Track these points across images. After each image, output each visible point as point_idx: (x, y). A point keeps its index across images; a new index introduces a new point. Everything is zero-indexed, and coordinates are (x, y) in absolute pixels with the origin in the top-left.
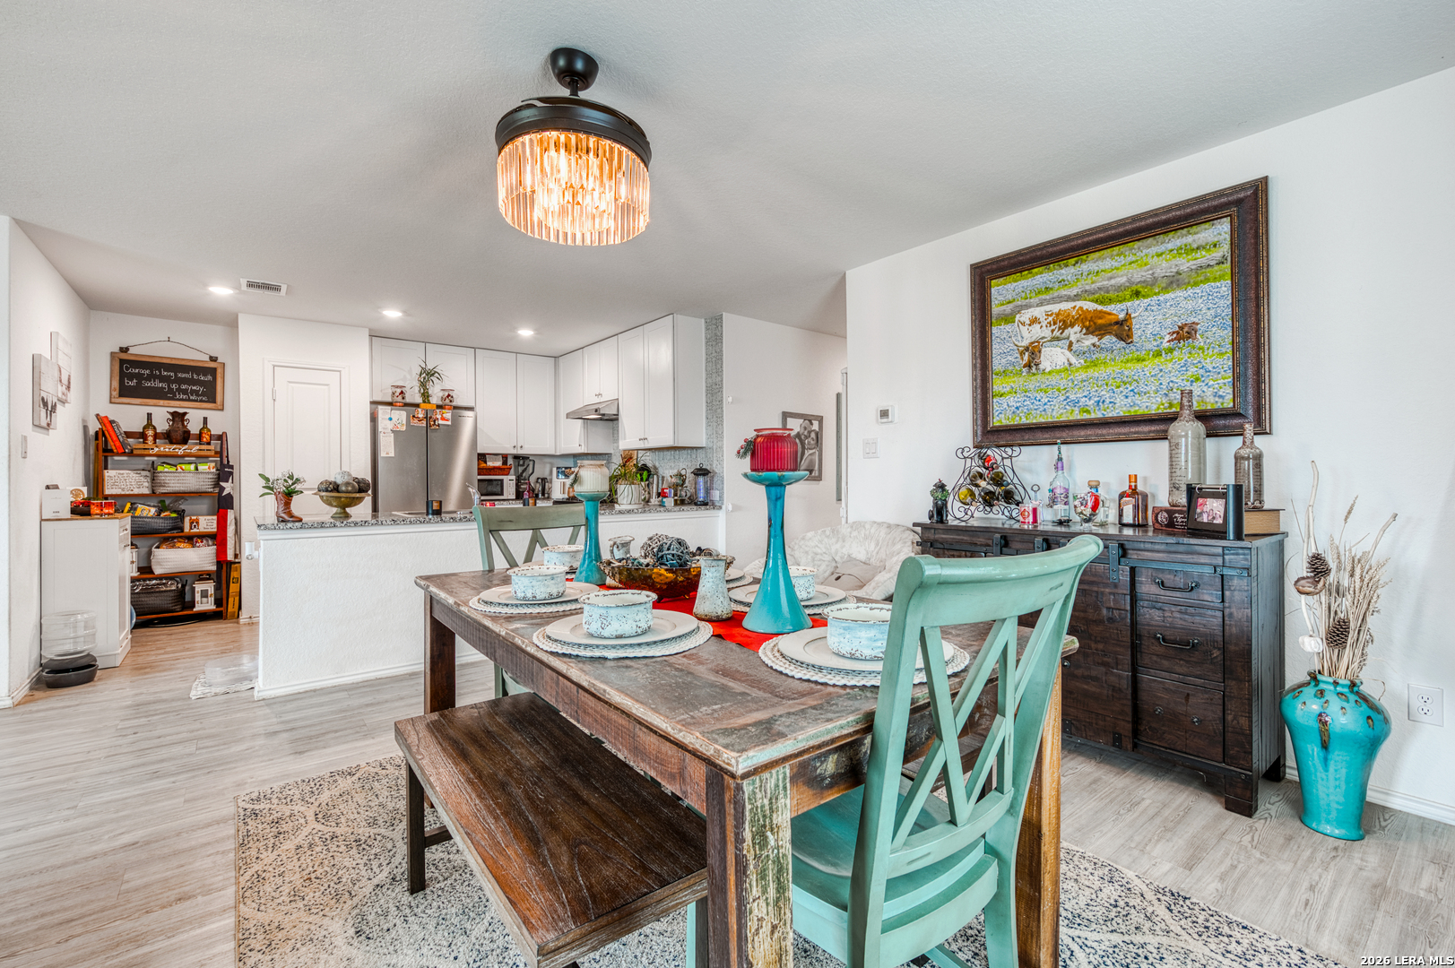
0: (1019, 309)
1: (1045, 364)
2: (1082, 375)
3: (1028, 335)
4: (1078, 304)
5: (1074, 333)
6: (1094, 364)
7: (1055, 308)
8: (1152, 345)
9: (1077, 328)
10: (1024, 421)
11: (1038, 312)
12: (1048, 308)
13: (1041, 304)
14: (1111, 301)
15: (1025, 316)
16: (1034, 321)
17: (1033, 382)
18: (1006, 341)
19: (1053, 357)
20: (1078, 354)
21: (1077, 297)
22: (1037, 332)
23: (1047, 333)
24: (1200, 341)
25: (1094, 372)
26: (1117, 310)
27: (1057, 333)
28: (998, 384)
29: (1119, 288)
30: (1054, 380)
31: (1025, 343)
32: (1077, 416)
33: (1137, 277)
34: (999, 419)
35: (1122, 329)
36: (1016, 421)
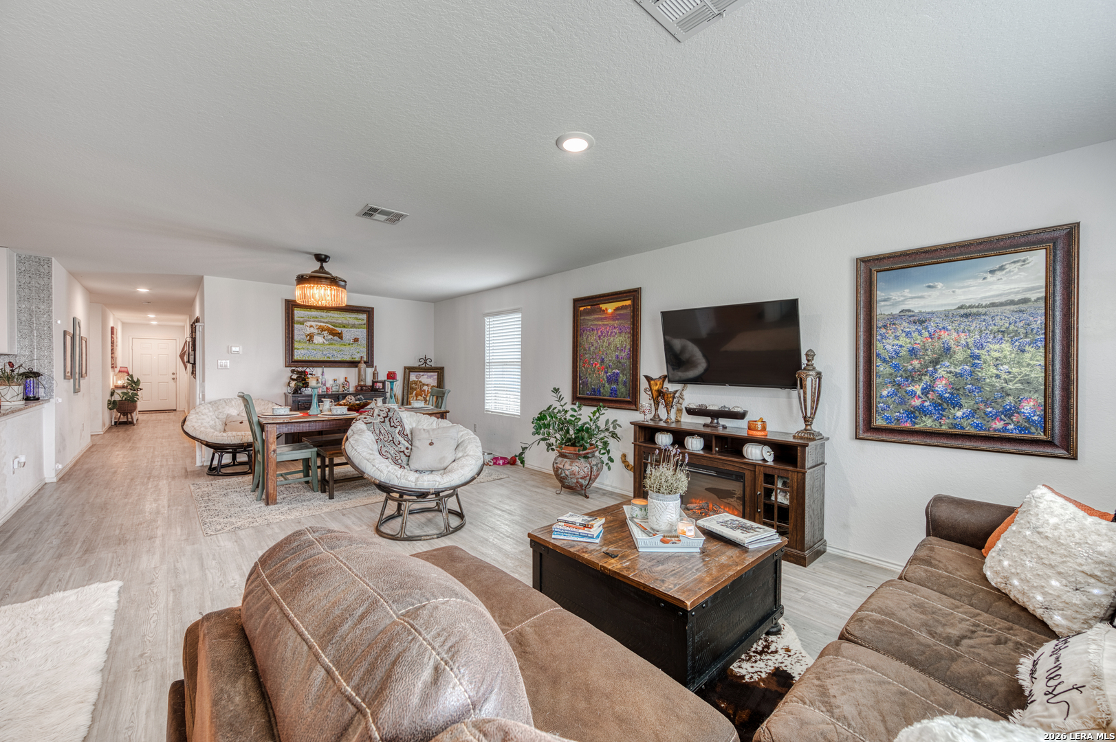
0: (306, 321)
1: (315, 341)
2: (328, 347)
3: (309, 331)
4: (327, 325)
5: (325, 333)
6: (332, 344)
7: (320, 324)
8: (348, 342)
9: (326, 332)
10: (307, 359)
11: (313, 324)
12: (317, 323)
13: (314, 321)
14: (337, 327)
15: (309, 324)
16: (311, 326)
17: (311, 347)
18: (300, 332)
19: (318, 339)
20: (326, 340)
21: (326, 323)
22: (312, 330)
23: (316, 331)
24: (359, 343)
25: (331, 346)
26: (339, 330)
27: (320, 332)
28: (296, 345)
29: (339, 324)
30: (319, 346)
31: (308, 333)
32: (326, 359)
33: (344, 322)
34: (296, 358)
35: (340, 335)
36: (304, 359)
